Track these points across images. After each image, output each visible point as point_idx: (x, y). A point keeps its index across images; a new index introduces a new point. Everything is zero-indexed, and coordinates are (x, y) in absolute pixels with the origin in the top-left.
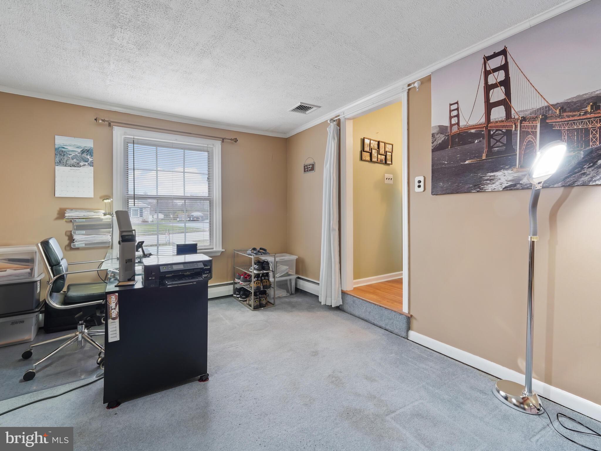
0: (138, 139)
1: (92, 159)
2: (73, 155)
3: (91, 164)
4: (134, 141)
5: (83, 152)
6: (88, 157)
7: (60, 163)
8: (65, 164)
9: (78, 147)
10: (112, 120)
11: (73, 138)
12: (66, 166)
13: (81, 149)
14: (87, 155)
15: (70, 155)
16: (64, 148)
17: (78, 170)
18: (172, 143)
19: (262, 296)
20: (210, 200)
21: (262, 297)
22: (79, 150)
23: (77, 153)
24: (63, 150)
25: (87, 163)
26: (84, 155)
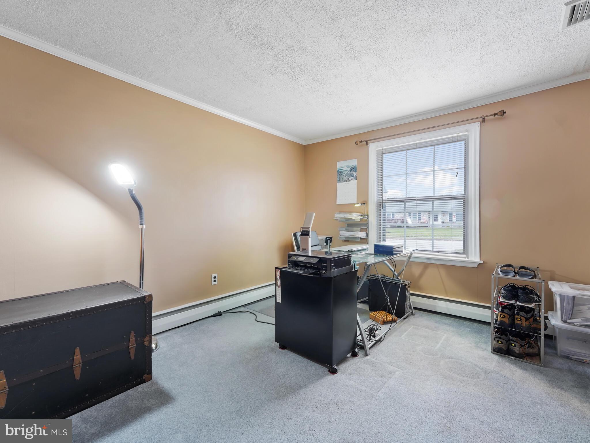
0: (386, 149)
1: (356, 174)
2: (346, 173)
3: (356, 178)
4: (382, 151)
5: (351, 170)
6: (354, 173)
7: (339, 180)
8: (342, 180)
9: (348, 167)
10: (368, 139)
11: (346, 161)
12: (342, 182)
13: (350, 168)
14: (353, 171)
15: (344, 173)
16: (341, 169)
17: (348, 183)
18: (416, 144)
19: (514, 339)
20: (464, 198)
21: (513, 341)
22: (349, 169)
23: (348, 172)
24: (341, 171)
25: (353, 178)
26: (352, 172)
